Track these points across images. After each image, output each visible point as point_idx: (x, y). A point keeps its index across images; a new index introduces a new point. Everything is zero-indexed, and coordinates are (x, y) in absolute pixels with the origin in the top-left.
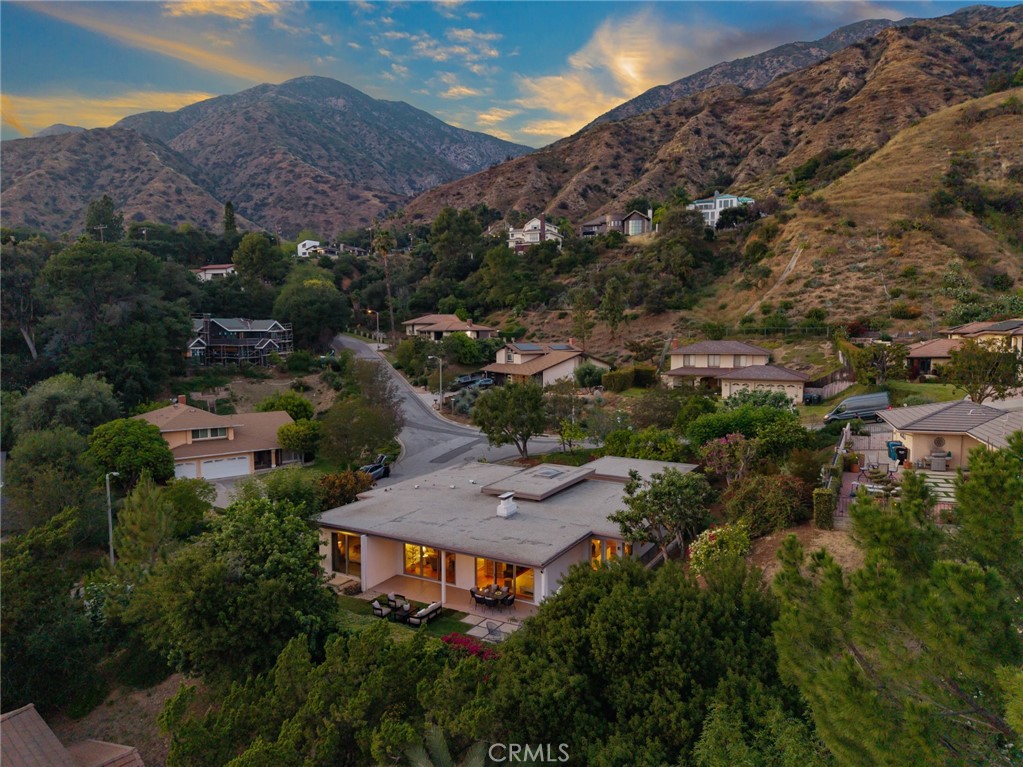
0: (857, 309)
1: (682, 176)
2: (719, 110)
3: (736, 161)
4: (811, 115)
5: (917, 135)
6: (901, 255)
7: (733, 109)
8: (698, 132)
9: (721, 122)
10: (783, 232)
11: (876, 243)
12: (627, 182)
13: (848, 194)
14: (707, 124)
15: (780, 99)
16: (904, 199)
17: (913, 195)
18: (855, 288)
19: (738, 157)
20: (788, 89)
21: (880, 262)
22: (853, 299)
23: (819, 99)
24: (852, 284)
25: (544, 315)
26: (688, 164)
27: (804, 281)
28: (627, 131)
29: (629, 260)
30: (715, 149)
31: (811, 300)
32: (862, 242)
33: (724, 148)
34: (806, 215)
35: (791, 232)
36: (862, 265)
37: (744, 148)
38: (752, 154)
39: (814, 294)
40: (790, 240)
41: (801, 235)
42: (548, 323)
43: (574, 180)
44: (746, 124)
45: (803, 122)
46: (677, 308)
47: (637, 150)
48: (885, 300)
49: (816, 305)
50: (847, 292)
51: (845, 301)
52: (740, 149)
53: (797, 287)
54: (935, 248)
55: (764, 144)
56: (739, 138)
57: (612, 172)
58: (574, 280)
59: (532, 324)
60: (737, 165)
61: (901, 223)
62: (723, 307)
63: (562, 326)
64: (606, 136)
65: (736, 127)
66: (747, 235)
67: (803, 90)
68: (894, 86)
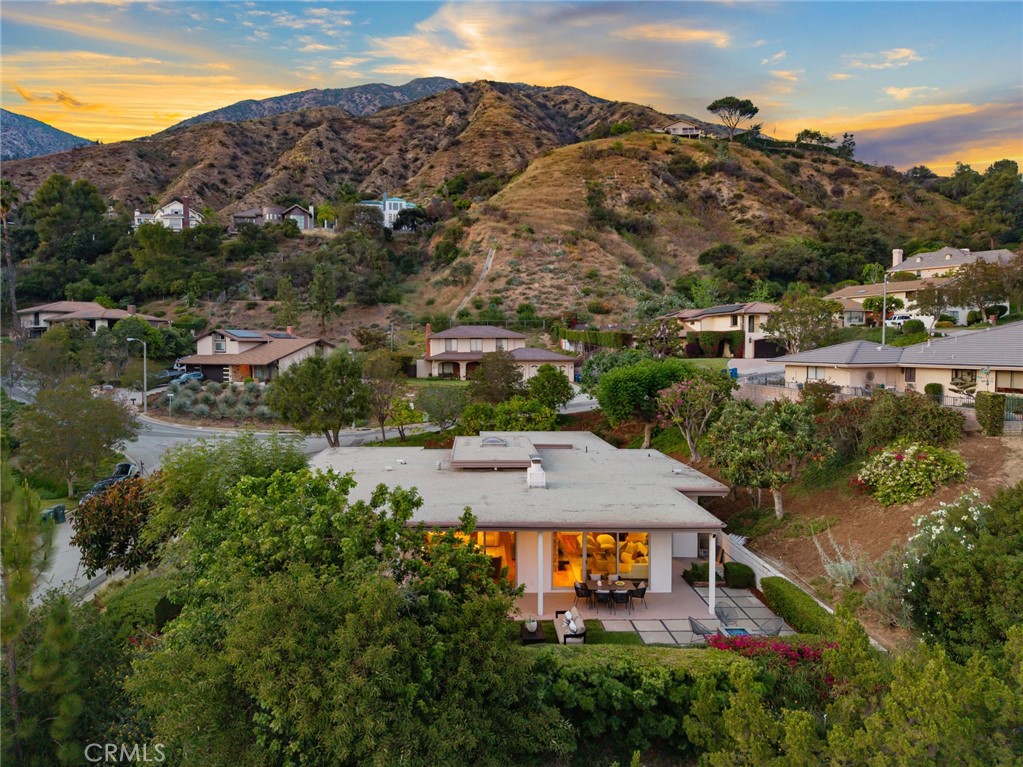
0: (560, 305)
1: (308, 186)
2: (337, 126)
3: (359, 178)
4: (425, 145)
5: (552, 164)
6: (581, 259)
7: (352, 127)
8: (319, 144)
9: (341, 139)
10: (468, 234)
11: (556, 249)
12: (248, 185)
13: (515, 205)
14: (327, 138)
15: (395, 126)
16: (565, 214)
17: (569, 211)
18: (552, 286)
19: (360, 175)
20: (399, 118)
21: (564, 265)
22: (552, 296)
23: (429, 131)
24: (548, 283)
25: (228, 305)
26: (313, 174)
27: (504, 280)
28: (242, 133)
29: (314, 251)
30: (337, 163)
31: (516, 297)
32: (544, 247)
33: (347, 164)
34: (490, 220)
35: (479, 234)
36: (552, 267)
37: (365, 167)
38: (375, 173)
39: (517, 292)
40: (481, 241)
41: (490, 237)
42: (234, 314)
43: (187, 175)
44: (365, 144)
45: (418, 150)
46: (386, 301)
47: (255, 154)
48: (580, 298)
49: (521, 300)
50: (546, 290)
51: (546, 298)
52: (361, 167)
53: (501, 284)
54: (604, 255)
55: (386, 164)
56: (359, 156)
57: (229, 172)
58: (252, 268)
59: (213, 315)
60: (361, 182)
61: (572, 233)
62: (431, 302)
63: (254, 317)
64: (219, 134)
65: (356, 146)
66: (430, 236)
67: (414, 121)
68: (497, 128)
